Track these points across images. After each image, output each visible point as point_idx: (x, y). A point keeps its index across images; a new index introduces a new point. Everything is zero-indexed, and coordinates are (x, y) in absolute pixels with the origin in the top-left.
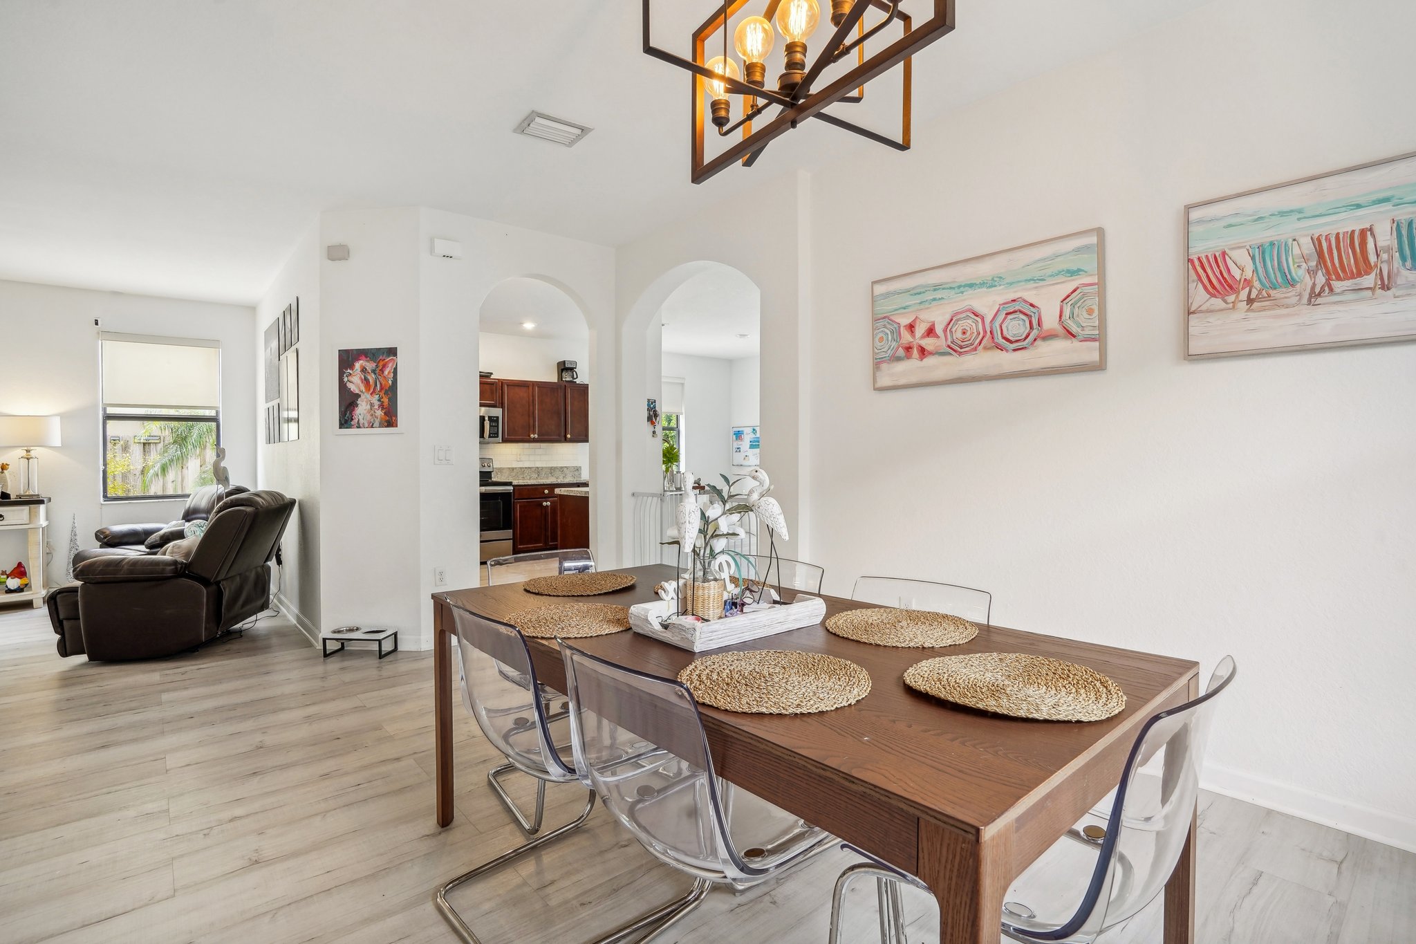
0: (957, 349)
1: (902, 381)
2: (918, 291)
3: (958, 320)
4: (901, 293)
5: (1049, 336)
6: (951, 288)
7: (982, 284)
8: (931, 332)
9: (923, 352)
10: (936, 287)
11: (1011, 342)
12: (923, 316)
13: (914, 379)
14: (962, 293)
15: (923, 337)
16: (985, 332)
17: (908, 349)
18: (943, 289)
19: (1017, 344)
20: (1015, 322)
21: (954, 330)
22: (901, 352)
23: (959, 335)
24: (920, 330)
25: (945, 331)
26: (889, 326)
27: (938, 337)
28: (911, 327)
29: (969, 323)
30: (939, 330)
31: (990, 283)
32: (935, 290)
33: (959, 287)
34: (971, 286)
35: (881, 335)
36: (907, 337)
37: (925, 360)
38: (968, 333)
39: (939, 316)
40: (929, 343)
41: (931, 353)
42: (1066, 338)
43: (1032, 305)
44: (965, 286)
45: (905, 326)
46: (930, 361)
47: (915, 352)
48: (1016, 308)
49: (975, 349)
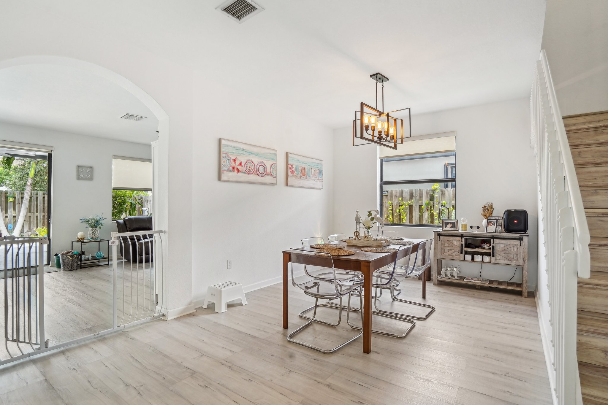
0: (248, 172)
1: (231, 180)
2: (237, 149)
3: (248, 163)
4: (232, 147)
5: (268, 174)
6: (247, 152)
7: (255, 154)
8: (240, 164)
9: (238, 170)
10: (243, 150)
11: (261, 174)
12: (239, 158)
13: (235, 179)
14: (250, 154)
15: (238, 165)
16: (255, 169)
17: (234, 168)
18: (245, 151)
19: (262, 175)
20: (261, 168)
21: (247, 166)
22: (231, 169)
23: (248, 168)
24: (238, 162)
25: (245, 165)
26: (227, 158)
27: (242, 166)
28: (235, 160)
29: (250, 165)
30: (243, 164)
31: (257, 155)
32: (242, 150)
33: (249, 152)
34: (252, 153)
35: (224, 160)
36: (233, 164)
37: (239, 173)
38: (251, 168)
39: (243, 160)
40: (239, 167)
41: (240, 172)
42: (271, 176)
43: (265, 165)
44: (251, 153)
45: (233, 160)
46: (240, 174)
47: (236, 170)
48: (262, 164)
49: (252, 174)
